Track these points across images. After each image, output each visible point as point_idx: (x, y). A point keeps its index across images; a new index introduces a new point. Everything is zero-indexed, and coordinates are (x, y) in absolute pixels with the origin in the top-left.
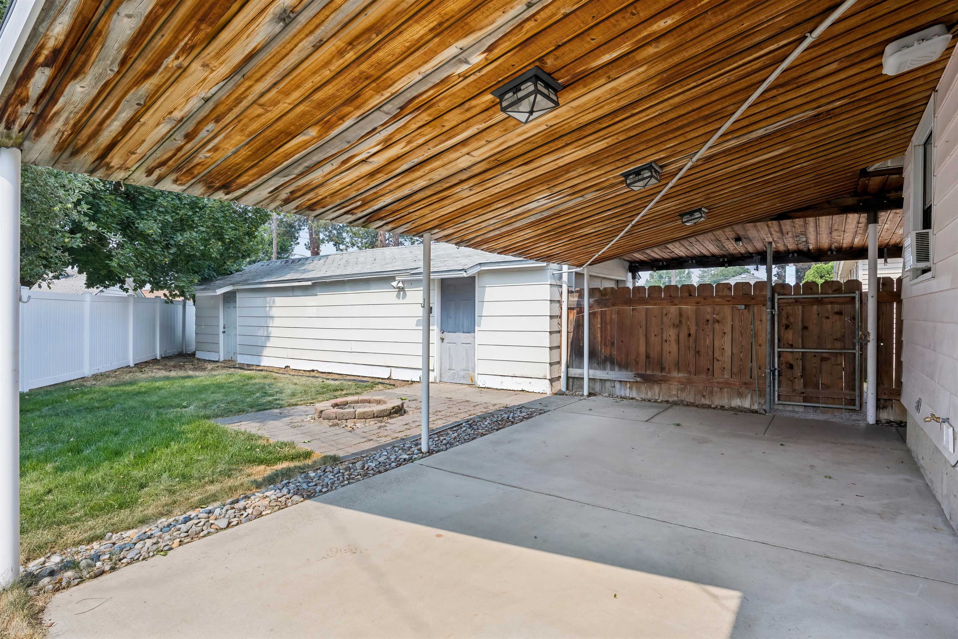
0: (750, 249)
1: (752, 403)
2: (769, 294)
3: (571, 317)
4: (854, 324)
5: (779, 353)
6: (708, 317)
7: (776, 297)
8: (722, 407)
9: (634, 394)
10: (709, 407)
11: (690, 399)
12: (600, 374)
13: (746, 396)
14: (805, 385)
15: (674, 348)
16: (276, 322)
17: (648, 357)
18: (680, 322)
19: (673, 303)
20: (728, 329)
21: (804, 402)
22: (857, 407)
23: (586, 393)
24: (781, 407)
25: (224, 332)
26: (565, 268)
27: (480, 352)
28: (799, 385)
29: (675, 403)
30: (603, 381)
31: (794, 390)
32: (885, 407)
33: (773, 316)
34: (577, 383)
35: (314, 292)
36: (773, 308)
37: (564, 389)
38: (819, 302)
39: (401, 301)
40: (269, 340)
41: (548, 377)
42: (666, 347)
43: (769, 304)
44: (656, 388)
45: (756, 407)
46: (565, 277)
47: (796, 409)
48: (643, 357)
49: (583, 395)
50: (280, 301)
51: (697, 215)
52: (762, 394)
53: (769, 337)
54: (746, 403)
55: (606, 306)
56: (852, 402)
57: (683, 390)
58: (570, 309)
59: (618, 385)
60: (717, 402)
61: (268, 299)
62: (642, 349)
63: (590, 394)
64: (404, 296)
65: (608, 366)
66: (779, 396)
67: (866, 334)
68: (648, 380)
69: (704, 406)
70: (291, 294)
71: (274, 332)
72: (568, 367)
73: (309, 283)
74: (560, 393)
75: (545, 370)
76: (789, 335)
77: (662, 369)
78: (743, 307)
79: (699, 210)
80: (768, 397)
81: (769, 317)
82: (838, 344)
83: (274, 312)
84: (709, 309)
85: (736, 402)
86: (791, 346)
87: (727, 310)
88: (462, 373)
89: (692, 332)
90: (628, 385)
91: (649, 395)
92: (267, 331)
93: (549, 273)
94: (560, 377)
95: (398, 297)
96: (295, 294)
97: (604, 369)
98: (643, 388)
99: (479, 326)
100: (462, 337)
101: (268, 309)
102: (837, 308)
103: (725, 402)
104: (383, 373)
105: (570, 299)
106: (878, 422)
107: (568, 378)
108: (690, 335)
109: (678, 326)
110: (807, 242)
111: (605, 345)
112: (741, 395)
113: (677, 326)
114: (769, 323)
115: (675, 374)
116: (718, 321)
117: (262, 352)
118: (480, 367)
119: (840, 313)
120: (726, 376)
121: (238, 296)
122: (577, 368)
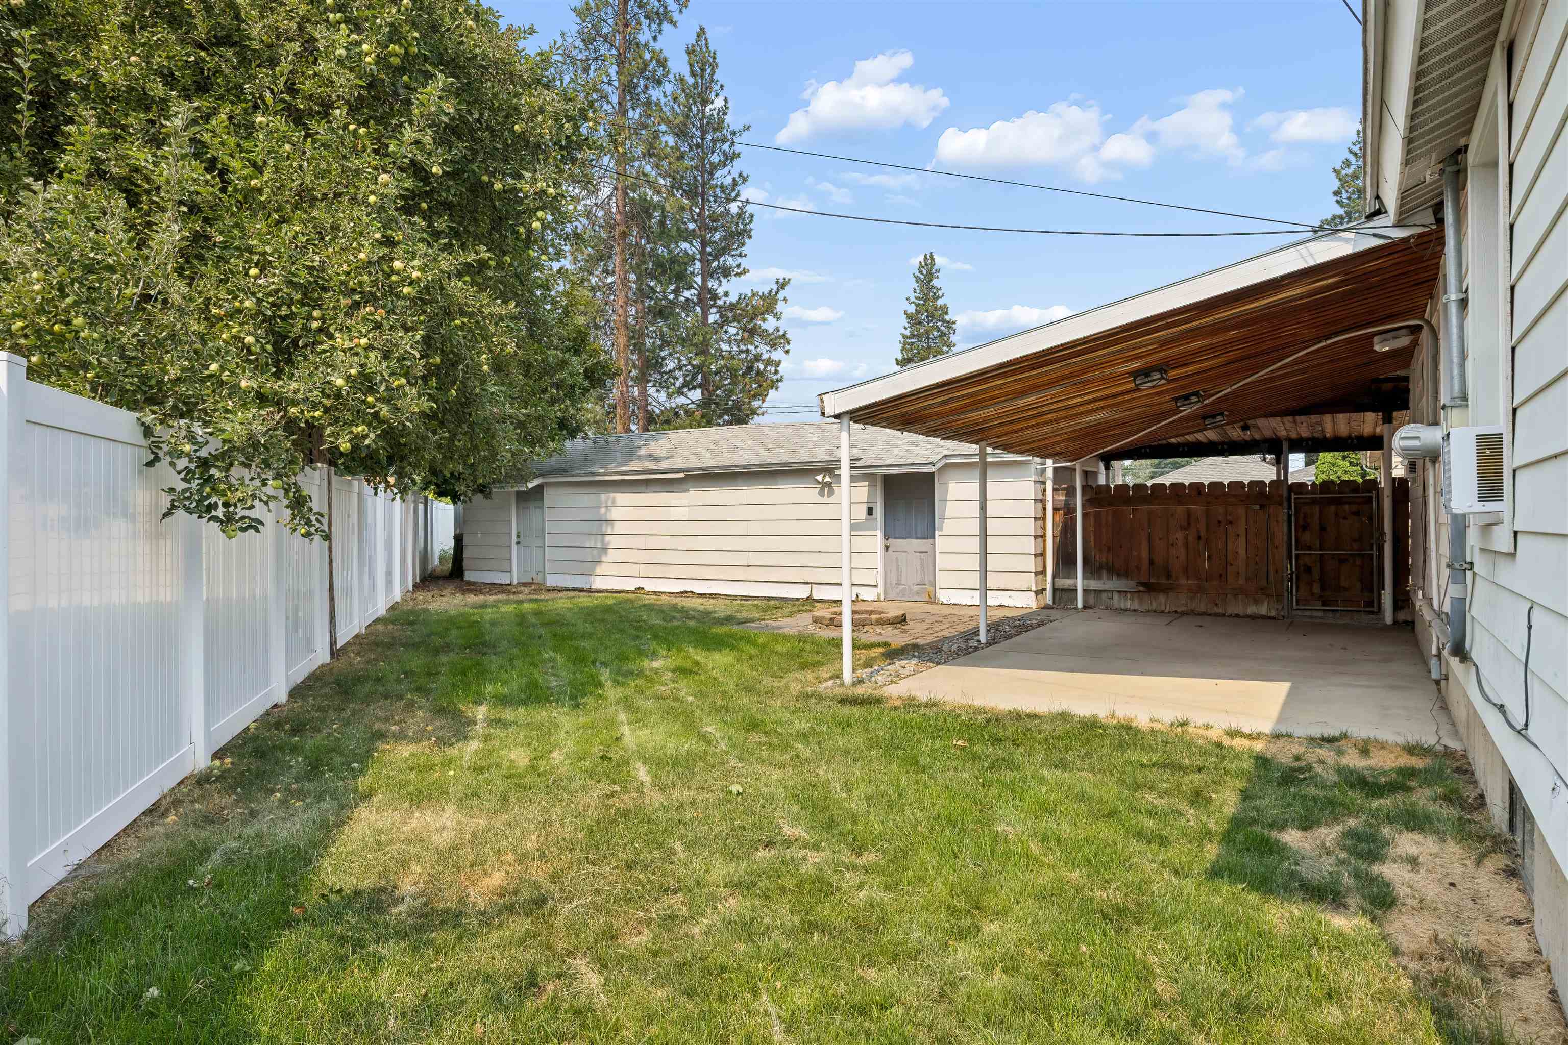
0: (1257, 436)
1: (1269, 609)
2: (1285, 494)
3: (1057, 518)
4: (1371, 524)
5: (1297, 556)
6: (1220, 518)
7: (1293, 497)
8: (1237, 616)
9: (1136, 606)
10: (1224, 615)
11: (1202, 608)
12: (1094, 584)
13: (1262, 603)
14: (1323, 589)
15: (1181, 552)
16: (619, 528)
17: (1151, 562)
18: (1189, 524)
19: (1180, 503)
20: (1242, 532)
21: (1323, 605)
22: (1375, 609)
23: (1080, 605)
24: (1299, 613)
25: (518, 543)
26: (1049, 462)
27: (941, 562)
28: (1316, 589)
29: (1183, 614)
30: (1098, 592)
31: (1313, 594)
32: (1402, 608)
33: (1289, 517)
34: (1065, 596)
35: (684, 487)
36: (1290, 508)
37: (1050, 603)
38: (1338, 502)
39: (826, 499)
40: (606, 553)
41: (1034, 589)
42: (1173, 552)
43: (1285, 504)
44: (1162, 598)
45: (1273, 614)
46: (1050, 473)
47: (1315, 614)
48: (1146, 563)
49: (1076, 608)
50: (623, 498)
51: (1219, 418)
52: (1279, 598)
53: (1285, 538)
54: (1263, 610)
55: (1101, 506)
56: (1370, 604)
57: (1192, 599)
58: (1055, 509)
59: (1116, 596)
60: (1231, 610)
61: (603, 496)
62: (1145, 554)
63: (1085, 607)
64: (831, 493)
65: (1104, 574)
66: (1297, 601)
67: (1382, 534)
68: (1150, 588)
69: (1217, 615)
70: (643, 489)
71: (613, 541)
72: (1054, 577)
73: (682, 475)
74: (1046, 607)
75: (1031, 581)
76: (1307, 537)
77: (1169, 576)
78: (1258, 507)
79: (1222, 414)
80: (1285, 601)
81: (1285, 518)
82: (1355, 546)
83: (615, 514)
84: (1221, 509)
85: (1252, 610)
86: (1309, 548)
87: (1241, 511)
88: (916, 588)
89: (1203, 534)
90: (1129, 596)
91: (1154, 606)
92: (603, 541)
93: (1032, 467)
94: (1044, 589)
95: (821, 494)
96: (650, 489)
97: (1100, 578)
98: (1146, 597)
99: (941, 530)
100: (915, 544)
101: (603, 510)
102: (1354, 508)
103: (1239, 610)
104: (801, 592)
105: (1056, 497)
106: (1395, 622)
107: (1055, 590)
108: (1199, 538)
109: (1186, 527)
110: (1323, 431)
111: (1100, 550)
112: (1256, 602)
113: (1186, 529)
114: (1285, 524)
115: (1183, 581)
116: (1231, 523)
117: (594, 569)
118: (942, 579)
119: (1357, 514)
120: (1240, 582)
121: (546, 492)
122: (1064, 578)
